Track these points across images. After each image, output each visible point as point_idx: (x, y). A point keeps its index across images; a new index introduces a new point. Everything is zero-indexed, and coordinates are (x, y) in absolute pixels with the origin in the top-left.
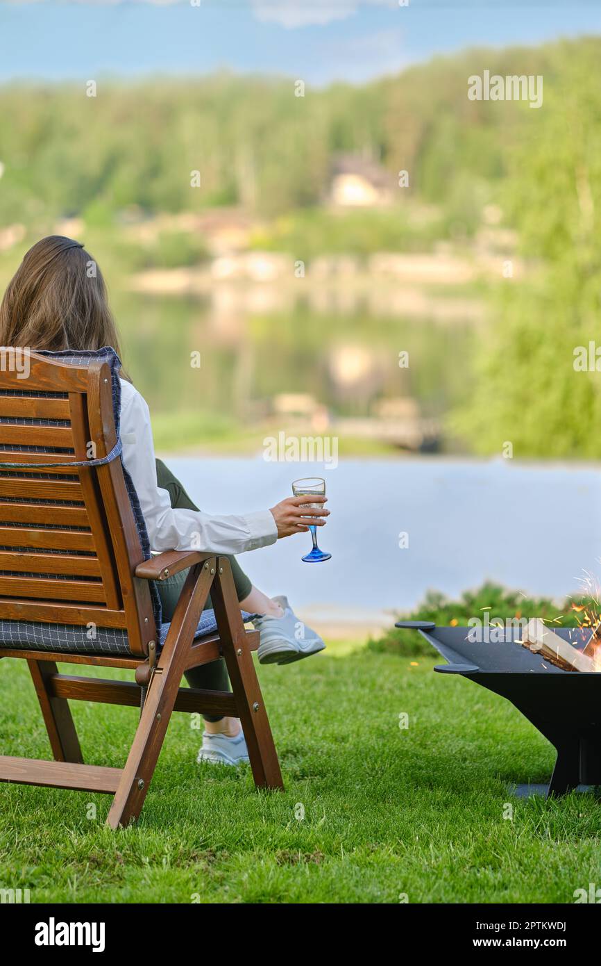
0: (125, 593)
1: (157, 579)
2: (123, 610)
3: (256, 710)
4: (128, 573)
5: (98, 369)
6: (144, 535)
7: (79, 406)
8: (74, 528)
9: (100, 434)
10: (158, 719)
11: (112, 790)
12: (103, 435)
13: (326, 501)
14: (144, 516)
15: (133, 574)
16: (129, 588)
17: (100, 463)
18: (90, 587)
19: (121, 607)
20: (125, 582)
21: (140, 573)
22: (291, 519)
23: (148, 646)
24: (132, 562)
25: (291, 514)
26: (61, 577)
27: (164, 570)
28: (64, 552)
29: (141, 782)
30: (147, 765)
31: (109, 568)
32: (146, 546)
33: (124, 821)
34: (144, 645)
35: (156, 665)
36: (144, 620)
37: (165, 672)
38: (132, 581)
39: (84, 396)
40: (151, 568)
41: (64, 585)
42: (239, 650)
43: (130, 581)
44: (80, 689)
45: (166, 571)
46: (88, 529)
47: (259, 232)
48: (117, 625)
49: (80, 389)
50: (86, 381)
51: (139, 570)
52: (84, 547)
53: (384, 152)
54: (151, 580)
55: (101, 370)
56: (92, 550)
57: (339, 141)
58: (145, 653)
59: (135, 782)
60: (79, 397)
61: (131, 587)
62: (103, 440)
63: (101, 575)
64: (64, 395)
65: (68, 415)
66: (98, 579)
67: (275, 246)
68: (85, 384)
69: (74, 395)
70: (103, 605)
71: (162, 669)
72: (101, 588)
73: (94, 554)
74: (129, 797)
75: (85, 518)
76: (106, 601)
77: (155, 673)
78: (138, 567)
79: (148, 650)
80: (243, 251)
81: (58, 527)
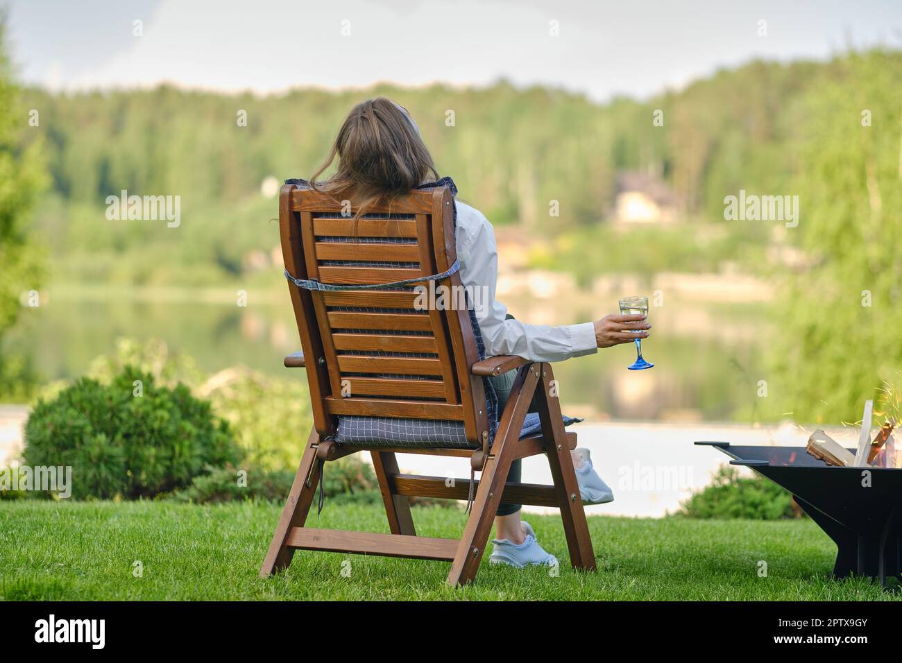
0: (463, 389)
1: (491, 376)
2: (461, 404)
3: (573, 500)
4: (465, 370)
5: (441, 193)
6: (480, 341)
7: (425, 226)
8: (419, 333)
9: (442, 249)
10: (491, 498)
11: (451, 557)
12: (445, 250)
13: (646, 318)
14: (480, 325)
15: (470, 372)
16: (466, 384)
17: (442, 277)
18: (432, 385)
19: (459, 401)
20: (463, 379)
21: (476, 371)
22: (611, 334)
23: (482, 436)
24: (469, 362)
25: (611, 330)
26: (408, 376)
27: (497, 367)
28: (410, 355)
29: (476, 550)
30: (481, 537)
31: (449, 367)
32: (482, 349)
33: (462, 580)
34: (479, 433)
35: (489, 452)
36: (479, 412)
37: (497, 458)
38: (469, 378)
39: (429, 217)
40: (485, 366)
41: (409, 384)
42: (560, 446)
43: (467, 378)
44: (419, 487)
45: (498, 369)
46: (432, 334)
47: (540, 249)
48: (455, 418)
49: (425, 211)
50: (431, 204)
51: (476, 368)
52: (427, 349)
53: (667, 169)
54: (485, 377)
55: (444, 194)
56: (434, 352)
57: (622, 158)
58: (480, 442)
59: (471, 549)
60: (425, 218)
61: (468, 383)
62: (445, 254)
63: (442, 374)
64: (412, 216)
65: (415, 234)
66: (440, 378)
67: (555, 264)
68: (430, 207)
69: (420, 216)
70: (444, 400)
71: (494, 455)
72: (442, 385)
73: (437, 356)
74: (465, 563)
75: (428, 324)
76: (446, 397)
77: (488, 459)
78: (474, 365)
79: (482, 439)
80: (521, 269)
81: (405, 333)
